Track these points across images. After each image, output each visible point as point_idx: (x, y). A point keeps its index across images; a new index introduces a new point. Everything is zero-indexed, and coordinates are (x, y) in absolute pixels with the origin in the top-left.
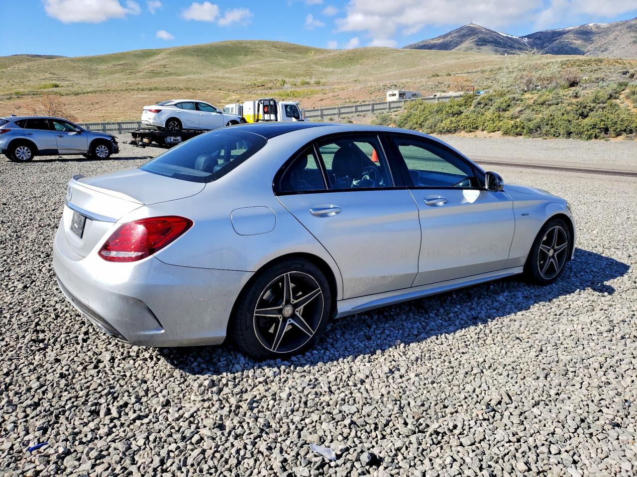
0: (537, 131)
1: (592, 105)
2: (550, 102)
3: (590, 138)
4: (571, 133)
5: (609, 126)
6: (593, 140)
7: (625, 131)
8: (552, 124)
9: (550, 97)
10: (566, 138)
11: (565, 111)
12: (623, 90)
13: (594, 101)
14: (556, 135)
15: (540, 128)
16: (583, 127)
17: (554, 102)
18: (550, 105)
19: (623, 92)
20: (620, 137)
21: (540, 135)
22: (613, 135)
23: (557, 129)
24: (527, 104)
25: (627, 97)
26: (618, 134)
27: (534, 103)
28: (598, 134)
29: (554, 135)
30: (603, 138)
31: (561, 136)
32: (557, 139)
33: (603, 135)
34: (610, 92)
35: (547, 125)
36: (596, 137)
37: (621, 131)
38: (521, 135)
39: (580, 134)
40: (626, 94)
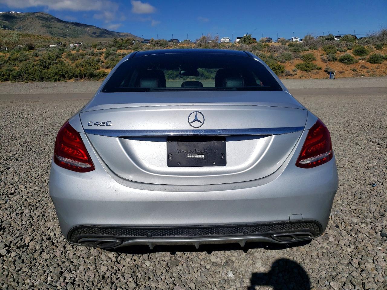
0: (19, 77)
1: (50, 61)
2: (21, 59)
3: (55, 81)
4: (43, 78)
5: (64, 74)
6: (58, 82)
7: (73, 76)
8: (28, 73)
9: (19, 55)
10: (41, 81)
11: (33, 64)
12: (63, 53)
13: (49, 59)
14: (34, 80)
15: (21, 76)
16: (50, 74)
17: (23, 58)
18: (21, 61)
19: (63, 54)
20: (71, 80)
21: (23, 80)
22: (68, 79)
23: (33, 76)
24: (4, 60)
25: (67, 57)
26: (70, 78)
27: (9, 59)
28: (59, 79)
29: (32, 80)
30: (63, 80)
31: (37, 80)
32: (35, 82)
33: (62, 79)
34: (56, 54)
35: (26, 73)
36: (59, 80)
37: (71, 76)
38: (8, 81)
39: (49, 79)
40: (65, 55)
